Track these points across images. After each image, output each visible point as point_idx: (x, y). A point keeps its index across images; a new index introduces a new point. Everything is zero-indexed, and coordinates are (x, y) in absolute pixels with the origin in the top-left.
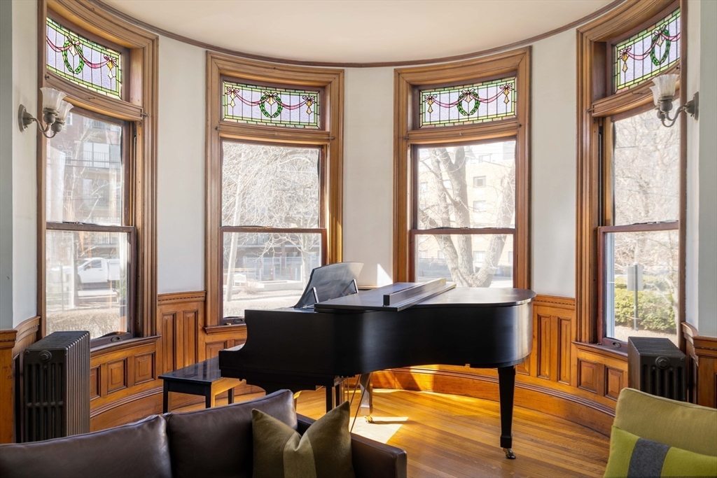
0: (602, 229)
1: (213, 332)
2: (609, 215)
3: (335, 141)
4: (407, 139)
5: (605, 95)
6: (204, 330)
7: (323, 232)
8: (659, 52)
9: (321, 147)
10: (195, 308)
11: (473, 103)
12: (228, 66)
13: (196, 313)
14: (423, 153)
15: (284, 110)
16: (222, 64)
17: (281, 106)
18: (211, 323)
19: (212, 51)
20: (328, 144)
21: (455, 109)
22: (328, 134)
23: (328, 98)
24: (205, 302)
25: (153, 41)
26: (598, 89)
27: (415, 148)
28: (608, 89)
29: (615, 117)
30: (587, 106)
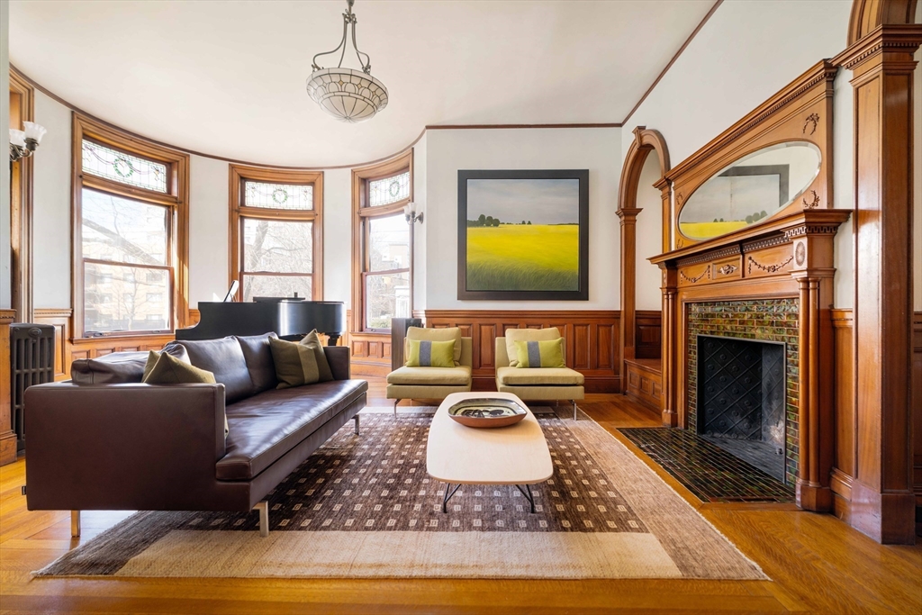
0: (365, 273)
1: (79, 342)
2: (368, 267)
3: (182, 205)
4: (238, 211)
5: (365, 207)
6: (71, 341)
7: (171, 270)
8: (394, 190)
9: (168, 207)
10: (62, 323)
11: (283, 196)
12: (91, 128)
13: (63, 326)
14: (247, 222)
15: (134, 173)
16: (85, 125)
17: (132, 169)
18: (77, 335)
19: (76, 113)
20: (176, 205)
21: (271, 198)
22: (176, 198)
23: (175, 173)
24: (71, 318)
25: (29, 90)
26: (362, 203)
27: (242, 218)
28: (367, 205)
29: (370, 217)
30: (357, 210)
